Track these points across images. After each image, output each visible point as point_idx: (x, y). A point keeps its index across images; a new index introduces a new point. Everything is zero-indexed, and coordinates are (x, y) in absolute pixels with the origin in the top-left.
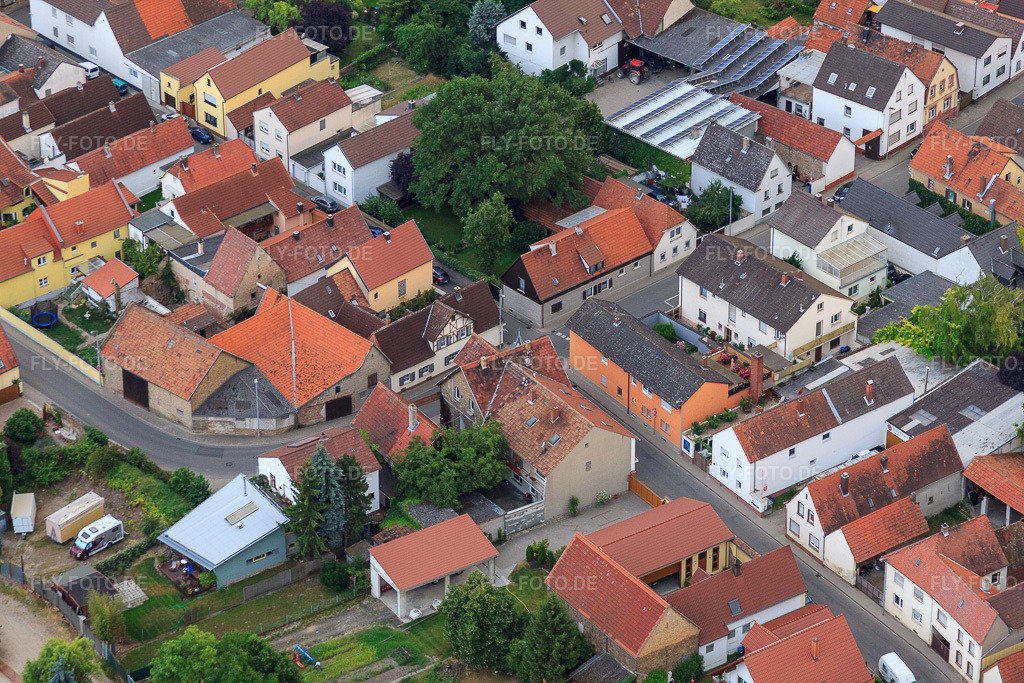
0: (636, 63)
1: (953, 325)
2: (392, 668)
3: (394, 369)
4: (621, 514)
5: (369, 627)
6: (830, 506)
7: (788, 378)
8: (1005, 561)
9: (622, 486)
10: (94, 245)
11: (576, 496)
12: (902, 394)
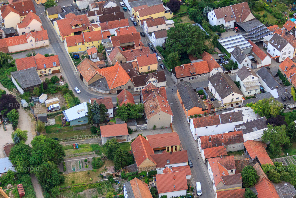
0: (236, 28)
1: (260, 107)
2: (93, 154)
3: (135, 86)
4: (165, 132)
5: (95, 143)
6: (205, 143)
7: (219, 110)
8: (235, 167)
9: (169, 126)
10: (93, 43)
11: (156, 125)
12: (240, 121)
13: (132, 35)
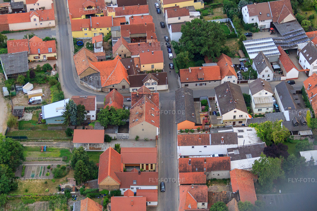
0: (272, 29)
2: (60, 160)
3: (131, 86)
4: (148, 145)
5: (66, 148)
6: (184, 166)
7: (216, 127)
8: (207, 201)
9: (154, 138)
10: (101, 30)
11: (138, 135)
12: (234, 143)
13: (146, 26)
